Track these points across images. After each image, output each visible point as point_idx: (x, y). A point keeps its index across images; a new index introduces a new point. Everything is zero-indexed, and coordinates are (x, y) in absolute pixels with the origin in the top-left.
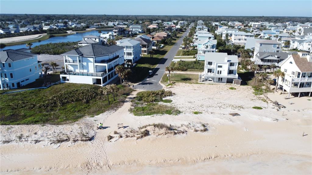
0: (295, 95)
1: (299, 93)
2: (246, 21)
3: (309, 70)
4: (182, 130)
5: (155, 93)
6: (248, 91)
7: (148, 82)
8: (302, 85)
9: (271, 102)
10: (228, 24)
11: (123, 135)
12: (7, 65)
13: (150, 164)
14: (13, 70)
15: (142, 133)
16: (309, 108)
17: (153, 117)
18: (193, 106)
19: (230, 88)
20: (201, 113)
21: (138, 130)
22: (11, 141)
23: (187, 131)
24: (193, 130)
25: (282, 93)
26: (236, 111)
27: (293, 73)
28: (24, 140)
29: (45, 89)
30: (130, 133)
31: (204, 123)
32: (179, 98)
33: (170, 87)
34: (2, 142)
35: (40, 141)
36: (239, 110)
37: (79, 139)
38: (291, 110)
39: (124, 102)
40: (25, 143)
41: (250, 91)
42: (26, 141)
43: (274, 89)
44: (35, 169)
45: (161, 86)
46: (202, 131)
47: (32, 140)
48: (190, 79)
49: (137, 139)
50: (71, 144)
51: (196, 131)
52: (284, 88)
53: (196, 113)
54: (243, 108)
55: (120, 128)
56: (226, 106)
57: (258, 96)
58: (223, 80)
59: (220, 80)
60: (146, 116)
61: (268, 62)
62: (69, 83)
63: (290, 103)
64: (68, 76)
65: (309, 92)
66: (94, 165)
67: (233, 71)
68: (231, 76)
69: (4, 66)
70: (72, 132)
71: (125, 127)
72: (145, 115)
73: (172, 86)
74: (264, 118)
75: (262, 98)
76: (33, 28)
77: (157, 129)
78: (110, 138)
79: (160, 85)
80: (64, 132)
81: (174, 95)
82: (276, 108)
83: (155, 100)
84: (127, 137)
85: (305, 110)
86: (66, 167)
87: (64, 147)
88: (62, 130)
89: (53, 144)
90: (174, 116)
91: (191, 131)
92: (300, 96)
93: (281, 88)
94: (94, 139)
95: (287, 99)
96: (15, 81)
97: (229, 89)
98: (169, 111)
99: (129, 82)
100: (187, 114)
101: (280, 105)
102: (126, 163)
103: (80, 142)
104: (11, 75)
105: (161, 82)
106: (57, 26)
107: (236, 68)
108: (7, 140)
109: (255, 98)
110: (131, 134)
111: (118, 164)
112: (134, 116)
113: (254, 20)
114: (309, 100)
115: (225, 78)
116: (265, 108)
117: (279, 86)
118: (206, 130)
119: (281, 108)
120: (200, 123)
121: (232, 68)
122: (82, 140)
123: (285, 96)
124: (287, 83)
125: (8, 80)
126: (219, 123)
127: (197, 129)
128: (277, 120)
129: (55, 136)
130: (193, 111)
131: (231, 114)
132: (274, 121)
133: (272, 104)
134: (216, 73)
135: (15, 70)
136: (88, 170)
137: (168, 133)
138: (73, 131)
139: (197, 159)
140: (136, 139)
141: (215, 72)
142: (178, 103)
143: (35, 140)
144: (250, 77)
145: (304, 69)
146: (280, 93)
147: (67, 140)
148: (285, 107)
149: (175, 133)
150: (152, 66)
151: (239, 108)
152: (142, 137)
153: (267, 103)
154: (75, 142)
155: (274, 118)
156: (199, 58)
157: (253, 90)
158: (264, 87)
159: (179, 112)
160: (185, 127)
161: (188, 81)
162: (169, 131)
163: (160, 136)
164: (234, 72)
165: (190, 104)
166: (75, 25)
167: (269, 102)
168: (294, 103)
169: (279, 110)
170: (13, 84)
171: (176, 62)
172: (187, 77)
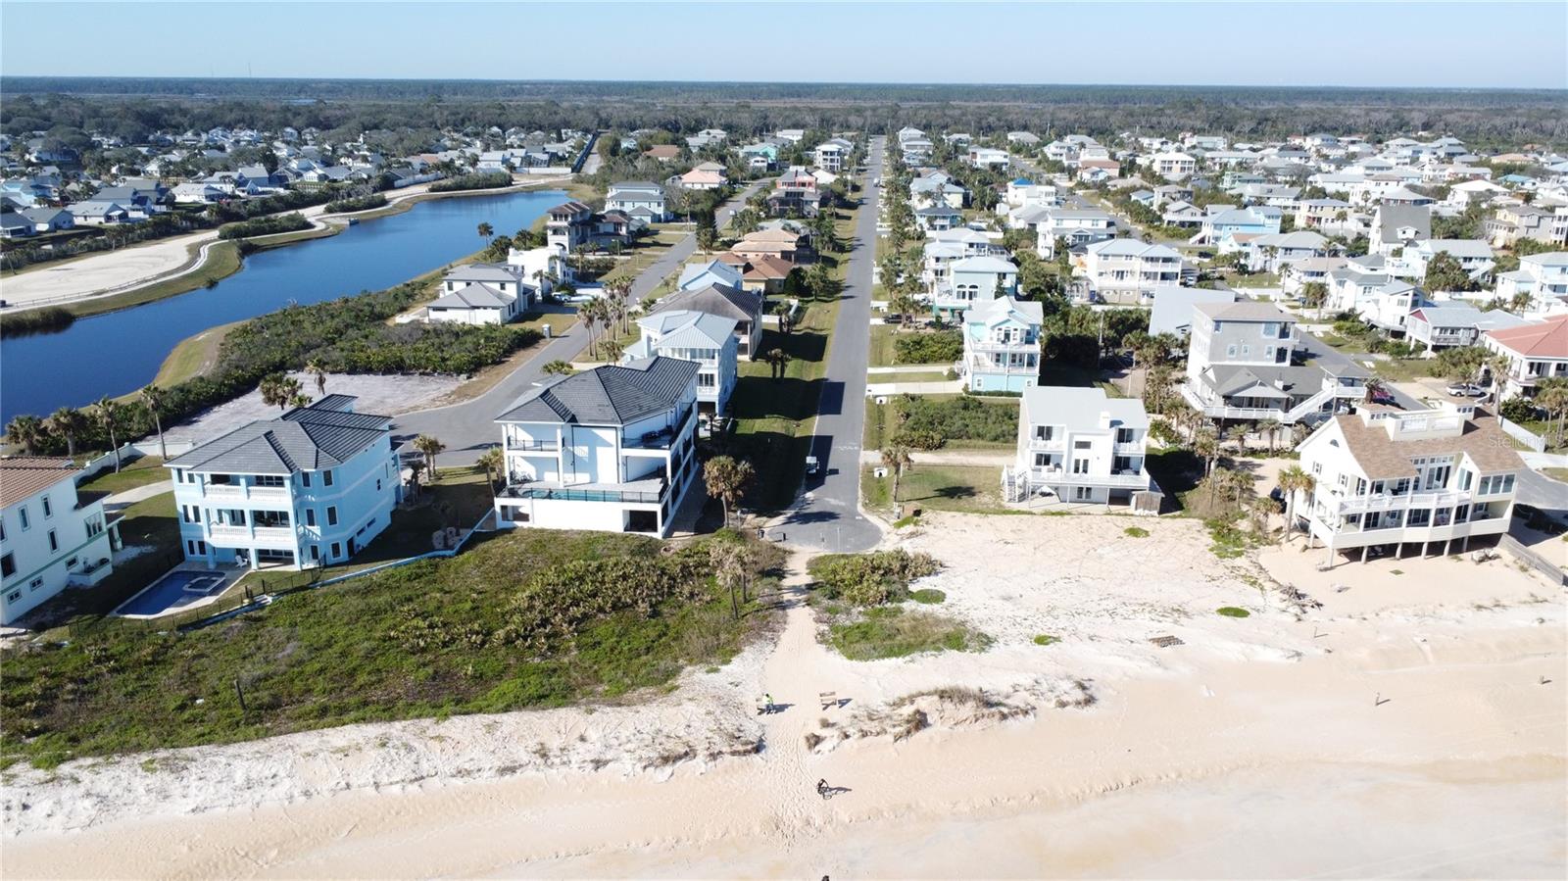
0: (1354, 554)
1: (1363, 548)
2: (1122, 129)
3: (1392, 472)
4: (1022, 706)
5: (879, 568)
6: (1192, 541)
7: (814, 509)
8: (1373, 521)
9: (1276, 586)
10: (1046, 149)
11: (851, 731)
12: (317, 480)
13: (954, 814)
14: (337, 496)
15: (908, 722)
16: (1395, 607)
17: (912, 661)
18: (1022, 613)
19: (1126, 531)
20: (1057, 639)
21: (887, 710)
22: (521, 766)
23: (1034, 708)
24: (1054, 701)
25: (1306, 548)
26: (1168, 628)
27: (1343, 480)
28: (557, 761)
29: (450, 557)
30: (867, 722)
31: (1079, 676)
32: (961, 580)
33: (912, 535)
34: (494, 771)
35: (606, 763)
36: (1176, 622)
37: (724, 750)
38: (1340, 616)
39: (784, 608)
40: (564, 769)
41: (1198, 542)
42: (564, 763)
43: (1278, 530)
44: (633, 844)
45: (873, 525)
46: (1078, 703)
47: (584, 762)
48: (969, 492)
49: (896, 741)
50: (703, 765)
51: (1063, 705)
52: (1314, 528)
53: (1041, 640)
54: (1186, 613)
55: (828, 706)
56: (1130, 608)
57: (1228, 562)
58: (1094, 495)
59: (1084, 493)
60: (886, 659)
61: (1250, 405)
62: (530, 529)
63: (1337, 587)
64: (524, 505)
65: (1396, 545)
66: (798, 824)
67: (1127, 459)
68: (1124, 481)
69: (307, 483)
70: (692, 730)
71: (842, 703)
72: (883, 657)
73: (920, 529)
74: (1258, 648)
75: (1243, 572)
76: (134, 202)
77: (948, 705)
78: (815, 741)
79: (868, 521)
80: (666, 731)
81: (942, 569)
82: (1291, 609)
83: (890, 596)
84: (863, 736)
85: (1382, 614)
86: (720, 835)
87: (686, 776)
88: (658, 722)
89: (651, 770)
90: (977, 654)
91: (1048, 705)
92: (1369, 558)
93: (1304, 528)
94: (765, 747)
95: (1326, 569)
96: (341, 536)
97: (1124, 535)
98: (958, 638)
99: (748, 513)
100: (1015, 646)
101: (1304, 596)
102: (885, 814)
103: (728, 757)
104: (332, 511)
105: (865, 505)
106: (240, 183)
107: (1139, 448)
108: (508, 764)
109: (1219, 571)
110: (874, 726)
111: (865, 817)
112: (847, 662)
113: (1159, 123)
114: (1397, 572)
115: (1101, 489)
116: (1258, 611)
117: (1295, 521)
118: (1090, 700)
119: (1307, 609)
120: (1069, 677)
121: (1127, 450)
122: (733, 753)
123: (1315, 557)
124: (1321, 513)
125: (318, 532)
126: (1125, 674)
127: (1065, 698)
128: (1298, 654)
129: (647, 743)
130: (1029, 631)
131: (1154, 640)
132: (1291, 661)
133: (1278, 595)
134: (1068, 471)
135: (344, 493)
136: (786, 841)
137: (983, 716)
138: (692, 724)
139: (1084, 792)
140: (892, 740)
141: (1064, 464)
142: (968, 605)
143: (592, 761)
144: (1189, 475)
145: (1378, 469)
146: (1301, 546)
147: (686, 754)
148: (1319, 605)
149: (1004, 717)
150: (793, 424)
151: (1176, 615)
152: (909, 732)
153: (1262, 589)
154: (715, 759)
155: (1289, 650)
156: (976, 383)
157: (1207, 539)
158: (1244, 525)
159: (986, 642)
160: (1026, 694)
161: (965, 501)
162: (986, 711)
163: (960, 729)
164: (1132, 464)
165: (1008, 605)
166: (320, 172)
167: (1268, 585)
168: (1347, 589)
169: (1303, 616)
170: (336, 548)
171: (884, 400)
172: (955, 479)
